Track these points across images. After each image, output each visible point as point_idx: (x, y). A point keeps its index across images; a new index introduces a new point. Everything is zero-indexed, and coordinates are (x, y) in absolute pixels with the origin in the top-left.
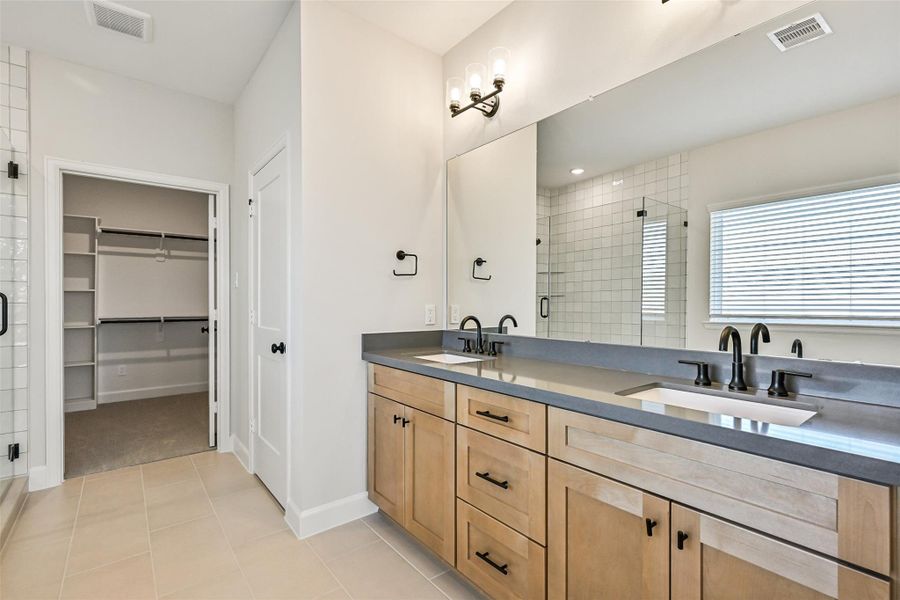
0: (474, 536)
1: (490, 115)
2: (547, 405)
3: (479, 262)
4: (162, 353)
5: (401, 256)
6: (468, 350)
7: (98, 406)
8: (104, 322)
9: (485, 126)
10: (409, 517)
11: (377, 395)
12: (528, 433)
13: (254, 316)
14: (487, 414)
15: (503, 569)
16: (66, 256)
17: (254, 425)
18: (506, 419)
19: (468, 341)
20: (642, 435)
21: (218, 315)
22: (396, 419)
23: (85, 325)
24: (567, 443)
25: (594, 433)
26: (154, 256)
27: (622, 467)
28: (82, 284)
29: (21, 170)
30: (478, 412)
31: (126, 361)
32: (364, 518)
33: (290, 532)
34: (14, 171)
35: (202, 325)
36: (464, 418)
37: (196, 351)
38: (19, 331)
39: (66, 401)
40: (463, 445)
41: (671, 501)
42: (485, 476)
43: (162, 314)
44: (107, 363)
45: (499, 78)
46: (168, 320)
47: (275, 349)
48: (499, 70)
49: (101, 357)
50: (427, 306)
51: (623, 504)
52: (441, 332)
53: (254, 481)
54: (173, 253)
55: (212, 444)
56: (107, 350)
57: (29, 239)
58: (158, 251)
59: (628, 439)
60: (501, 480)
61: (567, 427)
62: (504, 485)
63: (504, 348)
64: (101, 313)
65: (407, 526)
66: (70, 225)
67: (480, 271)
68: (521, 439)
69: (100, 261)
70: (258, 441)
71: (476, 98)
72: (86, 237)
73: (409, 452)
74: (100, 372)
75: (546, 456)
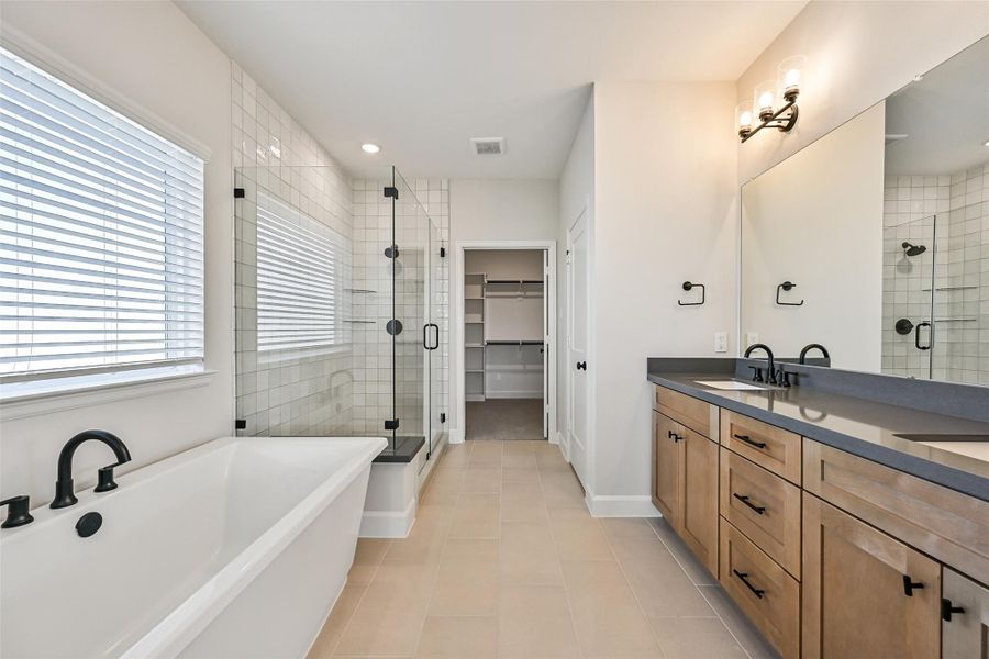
0: (735, 557)
1: (787, 129)
2: (802, 436)
3: (787, 286)
4: (520, 367)
5: (687, 287)
6: (759, 379)
7: (486, 400)
8: (489, 343)
9: (782, 141)
10: (681, 523)
11: (660, 413)
12: (783, 463)
13: (570, 341)
14: (746, 439)
15: (759, 593)
16: (466, 300)
17: (570, 424)
18: (762, 446)
19: (760, 370)
20: (906, 481)
21: (549, 340)
22: (670, 435)
23: (479, 345)
24: (823, 478)
25: (852, 472)
26: (516, 297)
27: (882, 514)
28: (476, 319)
29: (446, 251)
30: (736, 436)
31: (500, 371)
32: (649, 518)
33: (587, 510)
34: (443, 253)
35: (540, 347)
36: (727, 441)
37: (536, 367)
38: (445, 347)
39: (466, 394)
40: (725, 467)
41: (943, 564)
42: (743, 499)
43: (520, 339)
44: (491, 371)
45: (792, 89)
46: (524, 343)
47: (579, 366)
48: (790, 80)
49: (488, 367)
50: (717, 335)
51: (883, 557)
52: (735, 360)
53: (569, 468)
54: (528, 294)
55: (545, 436)
56: (490, 363)
57: (449, 292)
58: (518, 293)
59: (890, 484)
60: (758, 505)
61: (823, 462)
62: (760, 510)
63: (801, 379)
64: (487, 338)
65: (680, 533)
66: (469, 280)
67: (785, 296)
68: (776, 467)
69: (487, 302)
70: (573, 439)
71: (766, 117)
72: (479, 287)
73: (682, 467)
74: (487, 376)
75: (801, 488)
